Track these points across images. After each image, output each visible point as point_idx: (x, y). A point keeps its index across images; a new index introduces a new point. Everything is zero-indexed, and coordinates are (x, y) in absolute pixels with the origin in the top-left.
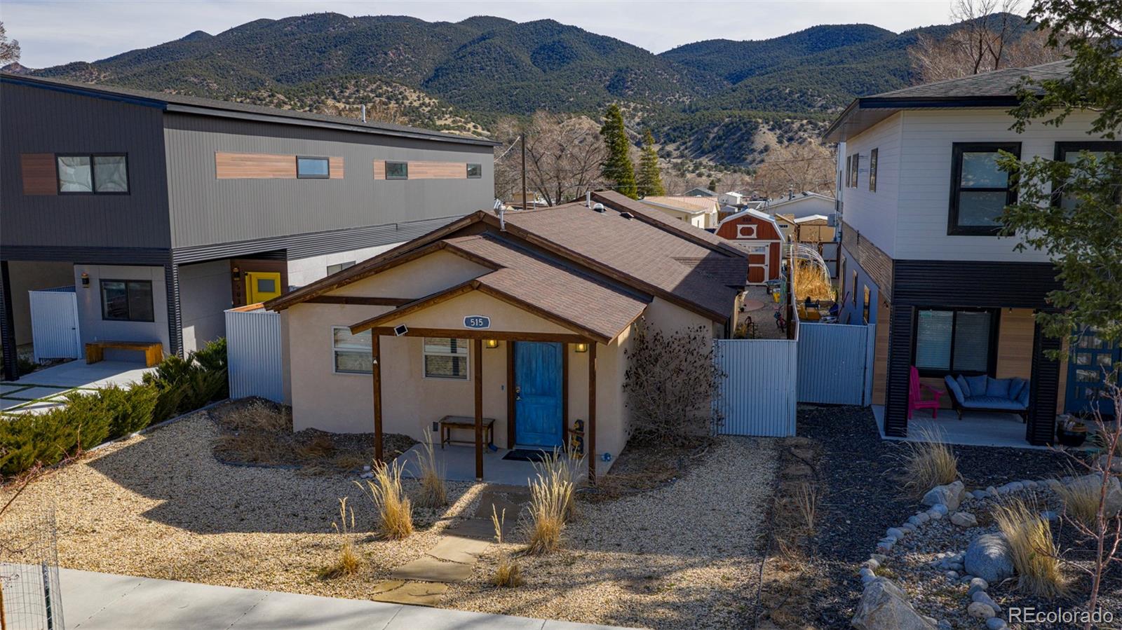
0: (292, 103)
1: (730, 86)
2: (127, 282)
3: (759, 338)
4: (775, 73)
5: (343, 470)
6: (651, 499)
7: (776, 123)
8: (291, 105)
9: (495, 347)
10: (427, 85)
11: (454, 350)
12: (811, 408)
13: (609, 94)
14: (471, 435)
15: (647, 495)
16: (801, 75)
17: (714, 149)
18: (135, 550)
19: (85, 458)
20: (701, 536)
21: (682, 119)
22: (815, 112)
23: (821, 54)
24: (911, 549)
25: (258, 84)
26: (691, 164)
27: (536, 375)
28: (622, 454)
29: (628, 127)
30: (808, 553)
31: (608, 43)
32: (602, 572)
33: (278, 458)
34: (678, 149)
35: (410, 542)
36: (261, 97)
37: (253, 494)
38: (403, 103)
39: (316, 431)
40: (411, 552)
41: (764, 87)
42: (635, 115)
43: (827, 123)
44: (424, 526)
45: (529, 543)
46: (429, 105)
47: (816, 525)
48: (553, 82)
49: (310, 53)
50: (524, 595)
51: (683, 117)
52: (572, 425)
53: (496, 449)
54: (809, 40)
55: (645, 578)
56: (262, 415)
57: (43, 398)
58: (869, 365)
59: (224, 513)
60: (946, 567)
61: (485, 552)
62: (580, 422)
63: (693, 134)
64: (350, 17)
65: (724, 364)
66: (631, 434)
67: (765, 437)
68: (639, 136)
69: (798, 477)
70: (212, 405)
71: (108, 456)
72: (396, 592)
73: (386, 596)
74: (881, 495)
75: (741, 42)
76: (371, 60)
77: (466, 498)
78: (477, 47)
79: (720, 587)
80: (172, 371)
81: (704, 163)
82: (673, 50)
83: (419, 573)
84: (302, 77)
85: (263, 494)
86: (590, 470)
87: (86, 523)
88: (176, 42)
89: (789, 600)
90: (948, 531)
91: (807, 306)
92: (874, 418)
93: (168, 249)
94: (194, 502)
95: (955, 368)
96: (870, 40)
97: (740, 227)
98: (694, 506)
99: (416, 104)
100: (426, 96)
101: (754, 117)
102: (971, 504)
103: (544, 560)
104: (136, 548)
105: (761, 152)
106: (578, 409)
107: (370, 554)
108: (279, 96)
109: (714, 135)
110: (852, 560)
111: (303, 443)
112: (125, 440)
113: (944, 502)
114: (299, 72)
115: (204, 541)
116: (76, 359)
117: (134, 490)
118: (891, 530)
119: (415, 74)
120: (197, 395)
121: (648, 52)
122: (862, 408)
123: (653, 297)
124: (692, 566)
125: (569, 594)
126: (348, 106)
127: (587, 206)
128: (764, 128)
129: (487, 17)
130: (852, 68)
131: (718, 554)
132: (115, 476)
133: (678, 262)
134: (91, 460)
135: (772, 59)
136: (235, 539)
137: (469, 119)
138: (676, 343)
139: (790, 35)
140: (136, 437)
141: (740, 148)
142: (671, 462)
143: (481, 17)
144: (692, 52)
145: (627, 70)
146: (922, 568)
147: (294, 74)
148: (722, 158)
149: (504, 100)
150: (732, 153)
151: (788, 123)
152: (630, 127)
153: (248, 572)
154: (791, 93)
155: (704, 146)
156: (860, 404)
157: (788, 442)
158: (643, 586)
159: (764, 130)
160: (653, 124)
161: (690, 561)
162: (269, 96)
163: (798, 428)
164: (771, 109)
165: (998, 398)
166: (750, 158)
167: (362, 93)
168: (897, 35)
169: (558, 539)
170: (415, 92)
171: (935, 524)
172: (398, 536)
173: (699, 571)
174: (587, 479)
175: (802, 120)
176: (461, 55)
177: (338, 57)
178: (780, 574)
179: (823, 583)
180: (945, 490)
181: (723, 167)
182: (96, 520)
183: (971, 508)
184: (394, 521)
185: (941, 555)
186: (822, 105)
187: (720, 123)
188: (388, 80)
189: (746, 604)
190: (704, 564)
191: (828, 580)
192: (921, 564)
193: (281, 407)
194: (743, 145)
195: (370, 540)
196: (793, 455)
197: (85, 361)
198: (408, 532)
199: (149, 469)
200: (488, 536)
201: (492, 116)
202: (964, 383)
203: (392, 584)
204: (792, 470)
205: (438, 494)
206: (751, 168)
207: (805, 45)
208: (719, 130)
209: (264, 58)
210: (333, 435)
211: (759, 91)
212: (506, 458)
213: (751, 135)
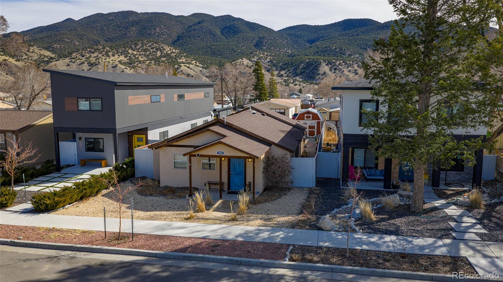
0: (113, 51)
1: (309, 45)
2: (95, 139)
3: (310, 157)
4: (329, 40)
5: (179, 197)
6: (271, 203)
7: (329, 62)
8: (112, 52)
9: (224, 160)
10: (174, 44)
13: (255, 48)
14: (218, 187)
16: (340, 41)
17: (302, 73)
19: (100, 194)
20: (284, 211)
21: (288, 60)
22: (346, 57)
23: (348, 32)
24: (339, 213)
25: (97, 43)
26: (291, 80)
27: (236, 169)
28: (262, 192)
29: (264, 63)
30: (311, 214)
31: (255, 26)
32: (257, 218)
33: (158, 194)
34: (286, 73)
35: (206, 213)
36: (99, 49)
38: (163, 52)
39: (168, 186)
40: (207, 215)
41: (324, 46)
42: (267, 58)
43: (351, 62)
44: (208, 209)
45: (238, 213)
46: (175, 52)
47: (315, 208)
48: (230, 43)
49: (121, 28)
50: (238, 222)
52: (247, 183)
53: (224, 191)
54: (344, 25)
55: (269, 219)
57: (74, 177)
58: (339, 165)
60: (346, 217)
61: (226, 214)
62: (250, 183)
63: (293, 66)
64: (139, 12)
65: (294, 165)
66: (265, 187)
67: (306, 187)
68: (269, 67)
69: (313, 198)
70: (131, 179)
71: (107, 194)
72: (206, 222)
73: (203, 222)
74: (336, 201)
75: (313, 26)
76: (149, 32)
77: (218, 203)
78: (197, 27)
79: (287, 220)
81: (297, 79)
82: (284, 29)
83: (210, 218)
84: (117, 40)
85: (158, 203)
86: (253, 195)
88: (59, 23)
89: (304, 222)
90: (351, 210)
91: (327, 146)
92: (339, 181)
93: (115, 129)
95: (366, 166)
96: (370, 26)
97: (306, 115)
98: (283, 205)
99: (169, 52)
100: (174, 49)
101: (319, 59)
103: (242, 216)
105: (322, 75)
106: (249, 179)
107: (196, 215)
108: (107, 48)
109: (302, 67)
110: (322, 215)
111: (165, 189)
112: (108, 189)
114: (116, 37)
115: (149, 213)
116: (75, 165)
117: (119, 202)
118: (336, 209)
119: (169, 39)
121: (273, 30)
122: (337, 179)
123: (272, 145)
125: (249, 222)
126: (138, 53)
127: (250, 112)
128: (324, 64)
129: (201, 13)
130: (362, 38)
131: (288, 215)
132: (111, 199)
133: (280, 132)
134: (102, 195)
135: (327, 34)
137: (193, 59)
138: (279, 159)
139: (335, 23)
141: (313, 73)
142: (277, 194)
143: (198, 13)
144: (292, 30)
145: (264, 38)
147: (113, 38)
148: (305, 77)
149: (209, 50)
150: (310, 75)
151: (334, 62)
152: (265, 63)
153: (165, 219)
154: (336, 49)
155: (297, 72)
157: (312, 189)
158: (268, 221)
159: (324, 65)
160: (275, 62)
161: (280, 216)
162: (103, 48)
163: (316, 185)
164: (327, 56)
165: (377, 175)
166: (317, 77)
167: (145, 47)
168: (382, 24)
169: (246, 211)
170: (168, 47)
171: (348, 208)
173: (282, 218)
174: (252, 197)
175: (340, 61)
176: (189, 30)
177: (133, 31)
178: (303, 218)
179: (313, 219)
180: (353, 200)
181: (306, 81)
184: (201, 207)
185: (346, 214)
186: (349, 54)
187: (304, 62)
188: (156, 41)
189: (293, 223)
190: (284, 216)
191: (315, 219)
192: (341, 216)
195: (196, 212)
196: (313, 192)
197: (80, 165)
198: (204, 210)
201: (203, 58)
202: (368, 171)
203: (204, 220)
204: (312, 196)
205: (210, 202)
206: (318, 82)
207: (342, 28)
208: (304, 65)
209: (99, 31)
210: (173, 188)
211: (321, 48)
212: (227, 193)
213: (318, 67)
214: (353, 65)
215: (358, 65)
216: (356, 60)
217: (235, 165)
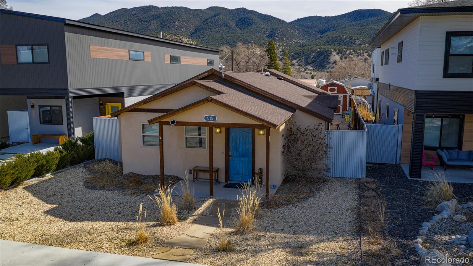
1: (320, 35)
2: (51, 106)
4: (339, 30)
5: (145, 192)
6: (297, 207)
7: (340, 51)
9: (219, 133)
10: (191, 36)
11: (200, 135)
12: (371, 165)
13: (268, 39)
14: (207, 176)
15: (295, 205)
16: (350, 31)
17: (313, 62)
18: (35, 230)
19: (22, 185)
20: (325, 226)
21: (299, 50)
22: (356, 46)
23: (358, 22)
24: (436, 233)
26: (303, 69)
27: (239, 146)
28: (281, 185)
30: (384, 235)
31: (268, 18)
32: (276, 244)
33: (114, 186)
34: (297, 62)
35: (175, 227)
37: (100, 203)
39: (134, 174)
40: (175, 232)
41: (334, 36)
42: (279, 48)
43: (361, 51)
44: (183, 219)
45: (237, 228)
47: (385, 220)
48: (244, 34)
49: (143, 22)
50: (234, 256)
51: (300, 49)
52: (257, 171)
53: (219, 183)
54: (354, 16)
55: (299, 247)
56: (109, 167)
57: (9, 159)
58: (399, 144)
59: (84, 212)
60: (458, 243)
61: (214, 233)
62: (261, 169)
63: (304, 56)
64: (159, 7)
65: (330, 142)
66: (285, 175)
67: (350, 178)
68: (281, 57)
69: (371, 197)
70: (87, 162)
71: (33, 184)
72: (166, 253)
73: (161, 256)
74: (414, 206)
75: (324, 17)
76: (169, 25)
77: (205, 206)
78: (212, 20)
79: (340, 253)
80: (68, 146)
81: (309, 68)
82: (296, 20)
83: (178, 243)
85: (105, 203)
86: (266, 192)
87: (14, 216)
88: (87, 18)
89: (379, 261)
90: (453, 224)
92: (402, 169)
93: (67, 89)
94: (71, 206)
95: (442, 146)
96: (380, 16)
97: (329, 88)
98: (319, 211)
100: (191, 40)
101: (330, 49)
102: (461, 210)
103: (244, 237)
104: (36, 229)
105: (333, 63)
106: (260, 163)
107: (154, 233)
109: (313, 56)
110: (407, 239)
111: (127, 179)
112: (43, 177)
113: (448, 209)
114: (138, 31)
115: (71, 226)
116: (29, 142)
117: (43, 200)
118: (425, 224)
119: (187, 31)
120: (79, 157)
121: (285, 22)
122: (396, 165)
123: (296, 109)
124: (323, 241)
125: (259, 256)
127: (262, 73)
128: (334, 53)
129: (217, 7)
130: (372, 28)
131: (335, 235)
132: (35, 194)
133: (305, 97)
134: (25, 186)
135: (338, 24)
136: (87, 225)
138: (308, 132)
139: (345, 14)
140: (49, 176)
142: (306, 189)
143: (214, 7)
144: (304, 21)
145: (276, 29)
146: (445, 244)
148: (316, 66)
149: (224, 42)
150: (321, 64)
151: (344, 51)
152: (278, 52)
153: (90, 242)
154: (346, 38)
155: (309, 61)
156: (395, 163)
157: (362, 180)
158: (298, 252)
159: (334, 54)
160: (287, 52)
161: (321, 238)
163: (367, 174)
164: (337, 45)
166: (328, 66)
168: (391, 14)
169: (251, 227)
170: (186, 38)
171: (445, 221)
172: (169, 224)
173: (327, 244)
174: (265, 197)
175: (350, 50)
176: (206, 23)
177: (154, 24)
178: (371, 246)
179: (396, 252)
180: (449, 203)
181: (316, 70)
182: (20, 214)
183: (462, 213)
184: (168, 216)
185: (453, 237)
186: (359, 43)
187: (315, 51)
188: (175, 34)
189: (356, 263)
190: (329, 240)
191: (397, 250)
192: (444, 242)
193: (117, 163)
194: (325, 61)
195: (154, 226)
196: (366, 186)
197: (32, 143)
198: (174, 222)
199: (52, 190)
200: (215, 224)
202: (447, 153)
203: (164, 249)
204: (366, 193)
205: (190, 203)
206: (328, 70)
207: (352, 18)
208: (315, 54)
209: (123, 24)
210: (142, 175)
211: (332, 38)
212: (224, 187)
213: (328, 56)
214: (363, 53)
215: (368, 54)
216: (366, 48)
217: (236, 141)
